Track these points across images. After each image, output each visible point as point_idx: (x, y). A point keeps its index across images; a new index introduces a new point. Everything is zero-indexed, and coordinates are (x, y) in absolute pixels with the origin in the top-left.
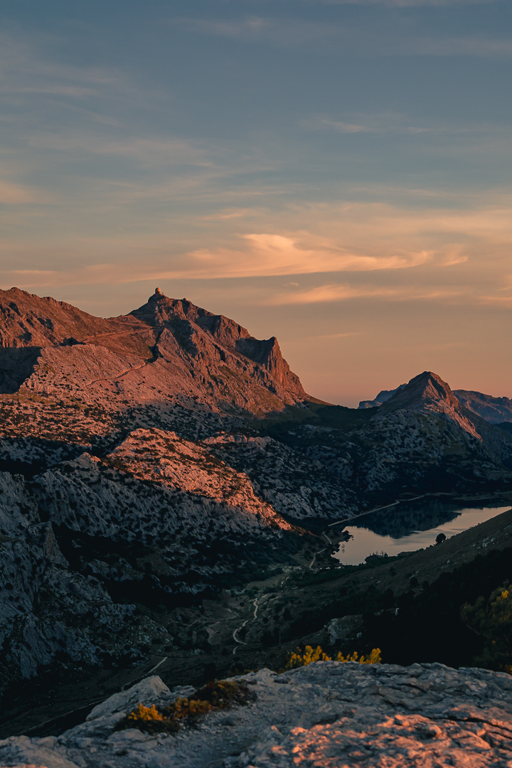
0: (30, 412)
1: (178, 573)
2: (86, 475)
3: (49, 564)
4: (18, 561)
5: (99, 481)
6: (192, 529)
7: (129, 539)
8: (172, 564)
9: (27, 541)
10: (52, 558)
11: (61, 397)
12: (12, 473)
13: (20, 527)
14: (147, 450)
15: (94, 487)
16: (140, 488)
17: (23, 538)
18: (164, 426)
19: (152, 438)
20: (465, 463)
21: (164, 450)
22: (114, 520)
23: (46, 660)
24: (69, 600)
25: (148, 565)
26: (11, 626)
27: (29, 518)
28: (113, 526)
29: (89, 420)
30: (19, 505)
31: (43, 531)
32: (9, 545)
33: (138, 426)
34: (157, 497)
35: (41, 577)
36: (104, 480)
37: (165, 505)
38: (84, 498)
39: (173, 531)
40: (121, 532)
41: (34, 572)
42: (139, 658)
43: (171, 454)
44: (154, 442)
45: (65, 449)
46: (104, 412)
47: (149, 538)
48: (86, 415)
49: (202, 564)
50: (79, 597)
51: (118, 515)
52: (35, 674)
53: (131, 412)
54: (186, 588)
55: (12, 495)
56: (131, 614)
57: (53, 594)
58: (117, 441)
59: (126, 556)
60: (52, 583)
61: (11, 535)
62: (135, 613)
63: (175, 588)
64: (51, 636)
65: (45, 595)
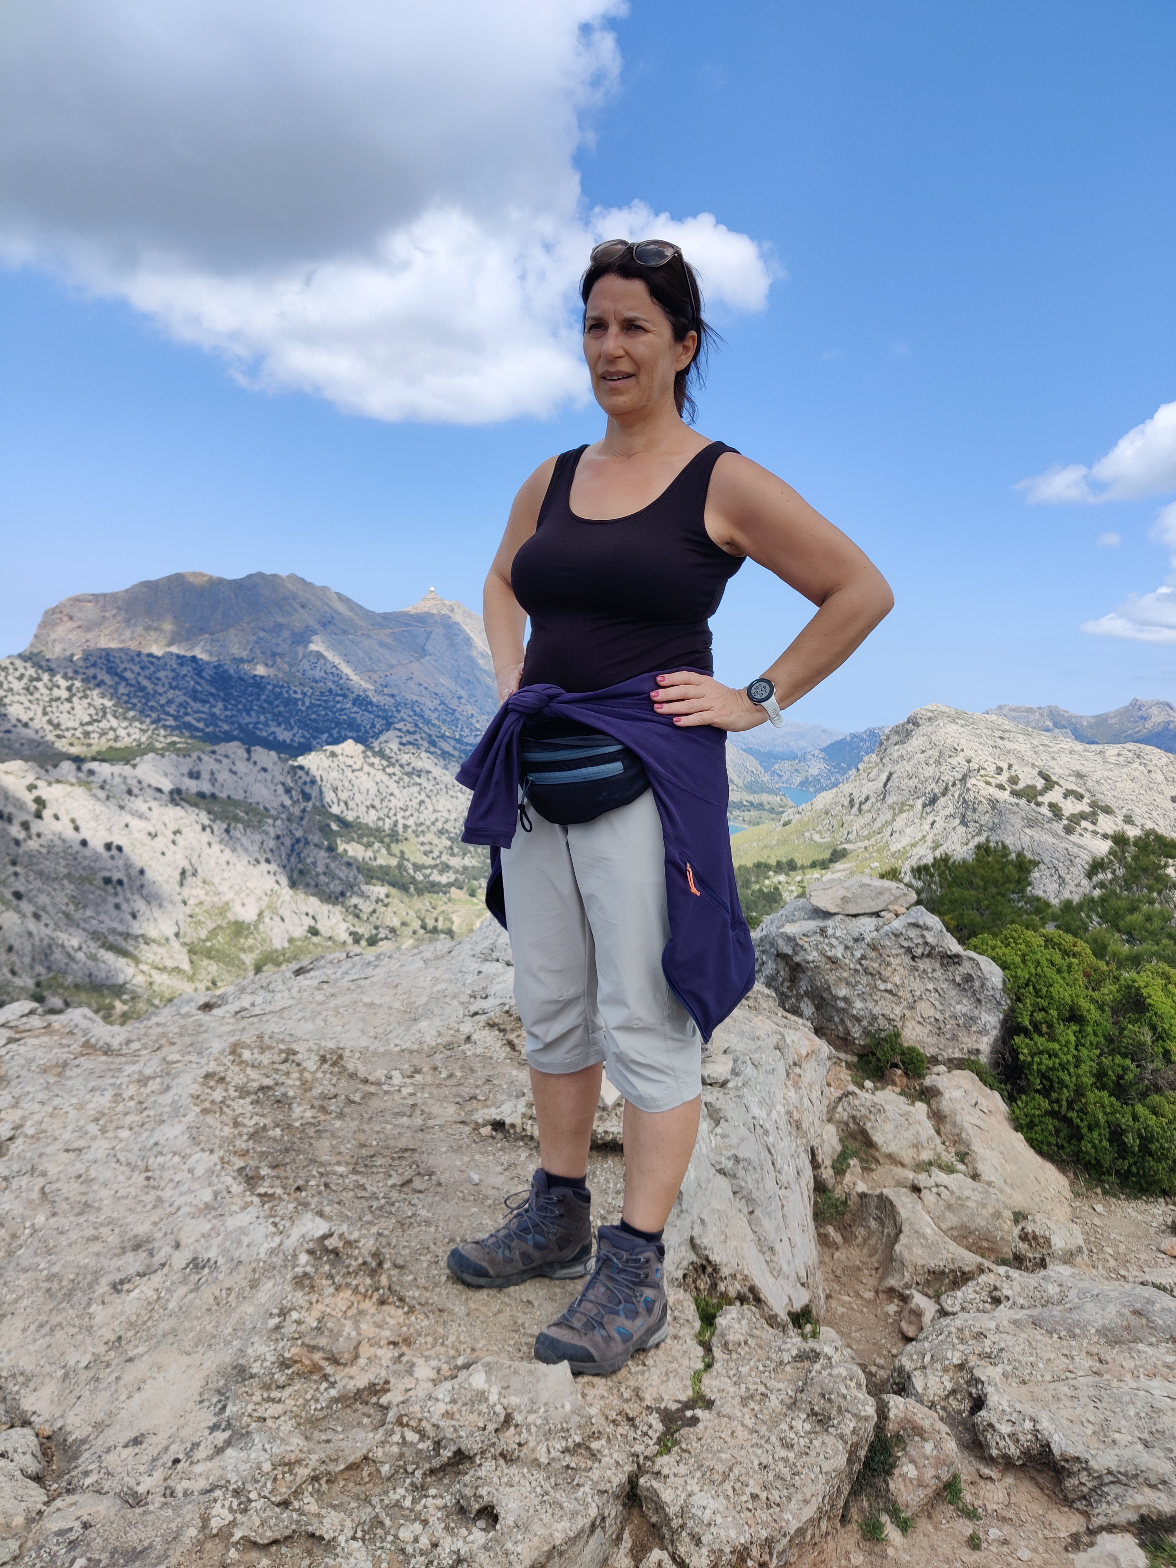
0: (298, 696)
1: (433, 863)
2: (349, 762)
3: (307, 843)
4: (278, 837)
5: (361, 769)
6: (446, 821)
7: (387, 827)
8: (426, 853)
9: (289, 819)
10: (310, 837)
11: (330, 684)
12: (279, 753)
13: (283, 806)
14: (410, 743)
15: (356, 773)
16: (401, 779)
17: (284, 816)
18: (427, 722)
19: (414, 733)
21: (426, 744)
22: (373, 807)
23: (299, 932)
24: (323, 879)
25: (402, 852)
26: (266, 899)
27: (291, 798)
28: (372, 812)
29: (356, 709)
30: (283, 784)
31: (304, 811)
32: (270, 821)
33: (402, 720)
34: (417, 788)
35: (299, 855)
36: (367, 768)
37: (423, 797)
38: (346, 783)
39: (428, 823)
40: (379, 819)
41: (292, 850)
42: (386, 938)
43: (432, 749)
44: (417, 736)
45: (331, 735)
46: (371, 703)
47: (406, 827)
48: (354, 704)
49: (453, 855)
50: (333, 877)
51: (377, 803)
52: (286, 945)
53: (397, 705)
54: (436, 877)
55: (277, 774)
56: (382, 896)
57: (309, 871)
58: (381, 732)
59: (382, 842)
60: (309, 861)
61: (273, 812)
62: (387, 896)
63: (426, 876)
64: (304, 909)
65: (301, 872)
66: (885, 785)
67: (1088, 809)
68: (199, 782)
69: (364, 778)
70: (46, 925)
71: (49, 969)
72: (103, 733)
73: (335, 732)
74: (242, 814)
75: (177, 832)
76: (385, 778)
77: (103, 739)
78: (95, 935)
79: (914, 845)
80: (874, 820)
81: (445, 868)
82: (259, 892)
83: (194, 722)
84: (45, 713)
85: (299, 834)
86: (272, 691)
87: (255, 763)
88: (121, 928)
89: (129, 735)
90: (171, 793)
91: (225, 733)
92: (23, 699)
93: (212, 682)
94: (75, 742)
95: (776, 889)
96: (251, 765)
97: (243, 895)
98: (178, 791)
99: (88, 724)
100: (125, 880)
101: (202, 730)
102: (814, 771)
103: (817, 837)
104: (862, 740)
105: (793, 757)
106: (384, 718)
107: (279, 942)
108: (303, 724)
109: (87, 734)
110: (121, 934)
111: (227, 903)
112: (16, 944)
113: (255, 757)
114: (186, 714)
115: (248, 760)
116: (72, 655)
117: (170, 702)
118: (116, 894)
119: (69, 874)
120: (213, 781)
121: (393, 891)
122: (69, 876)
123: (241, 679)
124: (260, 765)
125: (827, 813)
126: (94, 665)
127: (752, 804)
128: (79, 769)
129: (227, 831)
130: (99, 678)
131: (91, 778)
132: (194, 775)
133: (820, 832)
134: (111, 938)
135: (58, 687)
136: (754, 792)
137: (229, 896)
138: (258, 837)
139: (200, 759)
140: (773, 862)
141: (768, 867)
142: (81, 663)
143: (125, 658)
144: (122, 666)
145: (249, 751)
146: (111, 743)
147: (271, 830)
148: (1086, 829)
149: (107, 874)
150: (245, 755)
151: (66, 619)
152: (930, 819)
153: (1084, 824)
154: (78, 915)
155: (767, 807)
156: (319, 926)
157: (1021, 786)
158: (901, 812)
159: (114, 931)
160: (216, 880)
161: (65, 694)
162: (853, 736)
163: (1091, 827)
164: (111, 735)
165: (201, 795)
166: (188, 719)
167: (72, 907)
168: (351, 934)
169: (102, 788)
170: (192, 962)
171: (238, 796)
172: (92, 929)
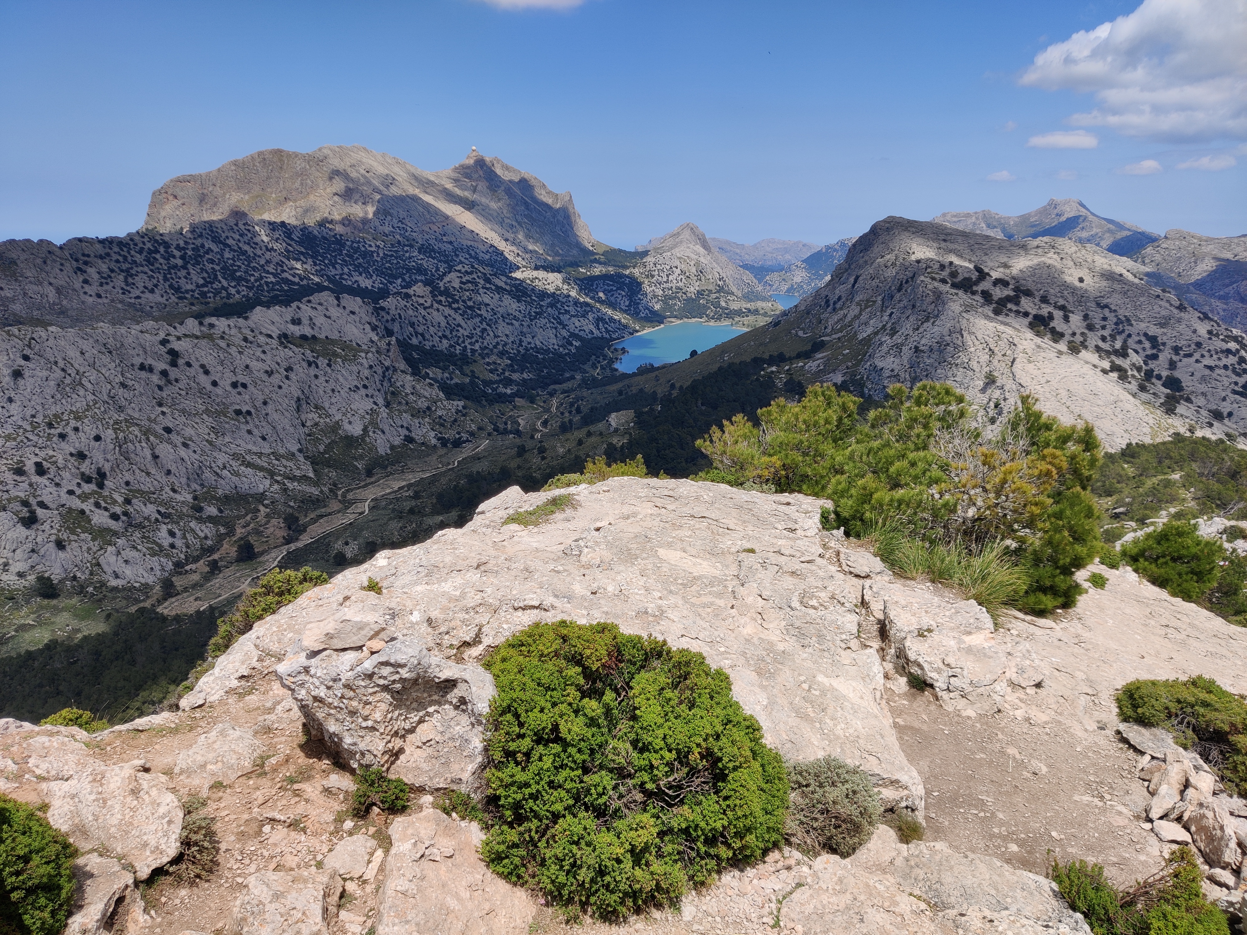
0: (373, 249)
1: (497, 378)
2: (421, 301)
3: (395, 370)
4: (371, 367)
5: (432, 306)
6: (505, 344)
7: (458, 352)
8: (491, 371)
9: (378, 352)
10: (397, 365)
11: (398, 237)
12: (362, 298)
13: (372, 341)
14: (468, 282)
15: (428, 310)
16: (465, 312)
17: (374, 350)
18: (482, 262)
19: (471, 273)
20: (714, 296)
21: (482, 282)
22: (445, 337)
23: (397, 441)
24: (412, 398)
25: (472, 372)
26: (368, 417)
27: (377, 334)
28: (445, 341)
29: (422, 256)
30: (370, 323)
31: (389, 344)
32: (363, 355)
33: (461, 262)
34: (478, 320)
35: (389, 380)
36: (436, 305)
37: (484, 325)
38: (421, 319)
39: (491, 346)
40: (451, 346)
41: (384, 377)
42: (468, 441)
43: (488, 285)
44: (475, 276)
45: (404, 280)
46: (433, 250)
47: (473, 351)
48: (420, 252)
49: (514, 371)
50: (420, 396)
51: (448, 333)
52: (389, 452)
53: (455, 250)
54: (502, 390)
55: (364, 316)
56: (460, 408)
57: (399, 392)
58: (444, 274)
59: (455, 365)
60: (398, 384)
61: (364, 347)
62: (464, 407)
63: (494, 389)
64: (400, 423)
65: (393, 393)
66: (853, 286)
67: (1012, 293)
68: (301, 327)
69: (435, 313)
70: (195, 452)
71: (202, 485)
72: (217, 293)
73: (407, 277)
74: (339, 351)
75: (289, 369)
76: (452, 312)
77: (218, 298)
78: (235, 456)
79: (876, 333)
80: (845, 316)
81: (508, 382)
82: (361, 412)
83: (290, 278)
84: (166, 279)
85: (387, 364)
86: (351, 247)
87: (344, 308)
88: (255, 449)
89: (238, 292)
90: (279, 337)
91: (317, 284)
92: (146, 269)
93: (301, 243)
94: (195, 302)
95: (770, 377)
96: (342, 311)
97: (349, 415)
98: (285, 336)
99: (203, 286)
100: (253, 411)
101: (298, 284)
102: (798, 279)
103: (801, 333)
104: (835, 250)
105: (780, 269)
106: (445, 262)
107: (383, 449)
108: (380, 273)
109: (204, 295)
110: (256, 454)
111: (337, 423)
112: (173, 469)
113: (343, 302)
114: (283, 271)
115: (338, 305)
116: (182, 229)
117: (268, 262)
118: (247, 422)
119: (207, 409)
120: (312, 325)
121: (469, 403)
122: (207, 412)
123: (325, 238)
124: (349, 309)
125: (808, 313)
126: (201, 236)
127: (749, 310)
128: (201, 324)
129: (329, 365)
130: (207, 246)
131: (212, 331)
132: (296, 322)
133: (803, 329)
134: (248, 458)
135: (174, 257)
136: (751, 301)
137: (337, 418)
138: (355, 368)
139: (299, 308)
140: (766, 356)
141: (764, 361)
142: (189, 235)
143: (225, 227)
144: (224, 235)
145: (338, 299)
146: (225, 300)
147: (364, 361)
148: (1010, 310)
149: (238, 407)
150: (336, 302)
151: (171, 198)
152: (889, 312)
153: (1009, 306)
154: (218, 442)
155: (762, 312)
156: (413, 435)
157: (960, 278)
158: (866, 307)
159: (250, 451)
160: (327, 405)
161: (180, 262)
162: (828, 247)
163: (1014, 308)
164: (224, 293)
165: (304, 337)
166: (286, 275)
167: (213, 435)
168: (439, 439)
169: (222, 338)
170: (315, 471)
171: (335, 336)
172: (232, 452)
